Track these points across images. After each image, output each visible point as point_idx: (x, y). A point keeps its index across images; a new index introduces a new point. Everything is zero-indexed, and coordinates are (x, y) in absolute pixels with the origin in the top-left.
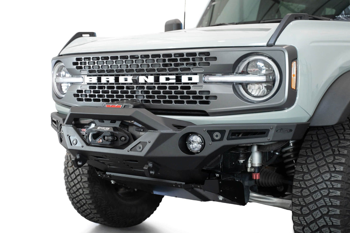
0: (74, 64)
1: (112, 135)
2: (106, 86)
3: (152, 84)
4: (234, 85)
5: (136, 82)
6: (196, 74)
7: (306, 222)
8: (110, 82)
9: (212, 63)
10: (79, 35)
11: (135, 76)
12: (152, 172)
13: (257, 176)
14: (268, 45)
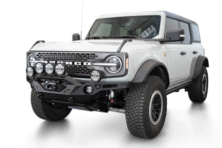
0: (37, 55)
1: (56, 86)
3: (71, 65)
4: (105, 67)
6: (89, 62)
9: (96, 58)
10: (38, 42)
12: (72, 101)
13: (112, 101)
14: (118, 52)
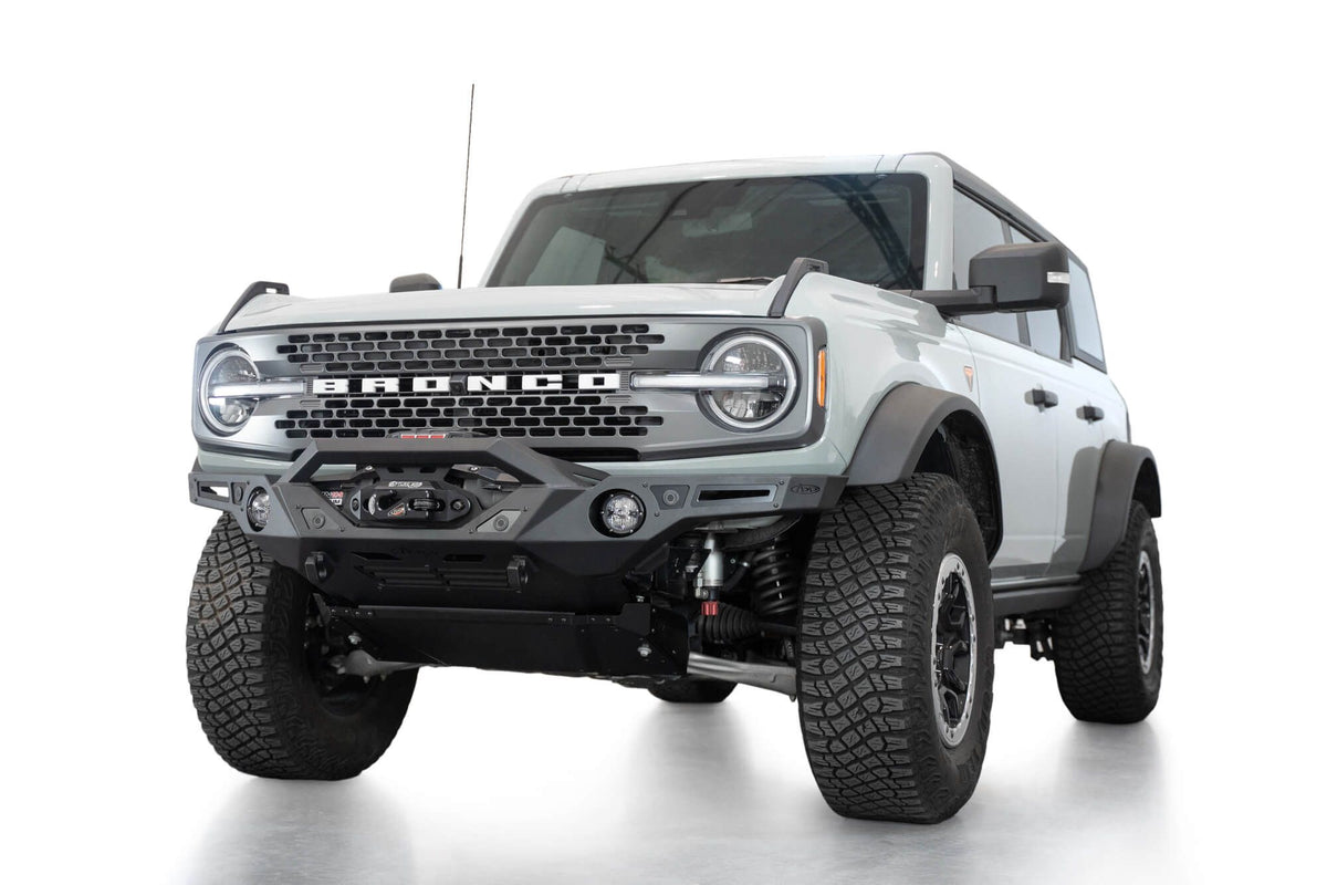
0: (281, 350)
1: (431, 496)
2: (375, 400)
3: (502, 392)
4: (700, 394)
5: (458, 388)
6: (612, 371)
7: (831, 691)
8: (387, 390)
9: (652, 347)
10: (259, 289)
11: (455, 377)
12: (523, 579)
13: (711, 609)
14: (770, 315)
